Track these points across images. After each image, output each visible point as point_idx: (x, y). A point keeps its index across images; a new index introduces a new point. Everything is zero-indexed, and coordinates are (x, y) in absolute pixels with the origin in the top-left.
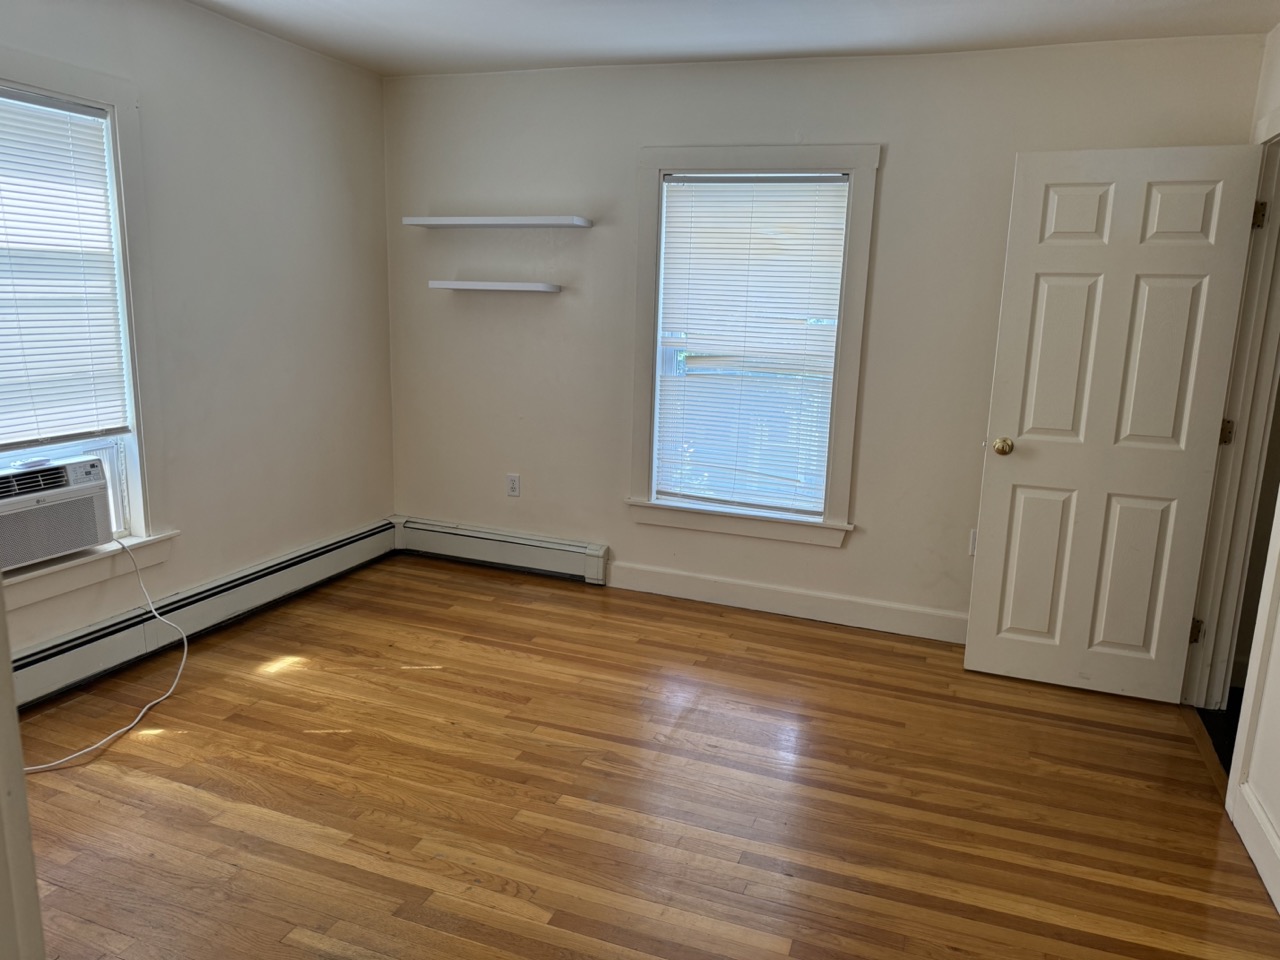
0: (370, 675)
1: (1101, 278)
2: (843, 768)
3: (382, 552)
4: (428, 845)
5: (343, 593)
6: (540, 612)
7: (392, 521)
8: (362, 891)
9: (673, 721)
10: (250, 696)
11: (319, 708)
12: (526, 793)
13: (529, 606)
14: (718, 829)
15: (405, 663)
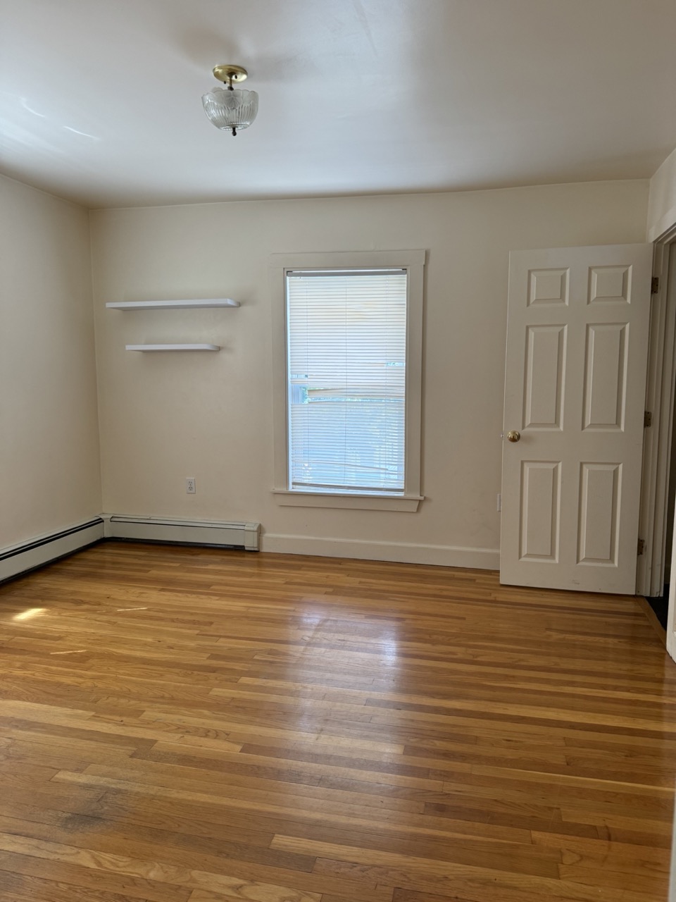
0: (94, 616)
1: (566, 327)
2: (428, 646)
3: (95, 540)
4: (149, 714)
5: (70, 568)
6: (213, 570)
7: (102, 517)
8: (106, 745)
9: (314, 627)
10: (8, 634)
11: (60, 638)
12: (216, 678)
13: (206, 568)
14: (349, 687)
15: (120, 607)
